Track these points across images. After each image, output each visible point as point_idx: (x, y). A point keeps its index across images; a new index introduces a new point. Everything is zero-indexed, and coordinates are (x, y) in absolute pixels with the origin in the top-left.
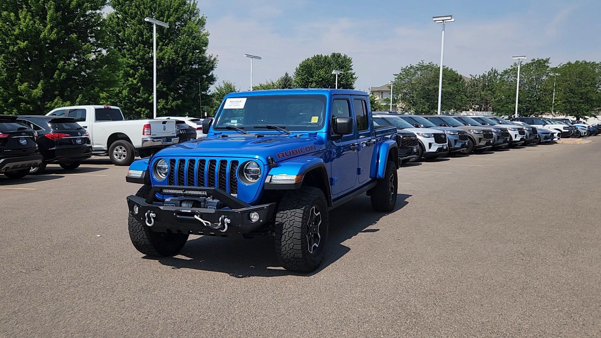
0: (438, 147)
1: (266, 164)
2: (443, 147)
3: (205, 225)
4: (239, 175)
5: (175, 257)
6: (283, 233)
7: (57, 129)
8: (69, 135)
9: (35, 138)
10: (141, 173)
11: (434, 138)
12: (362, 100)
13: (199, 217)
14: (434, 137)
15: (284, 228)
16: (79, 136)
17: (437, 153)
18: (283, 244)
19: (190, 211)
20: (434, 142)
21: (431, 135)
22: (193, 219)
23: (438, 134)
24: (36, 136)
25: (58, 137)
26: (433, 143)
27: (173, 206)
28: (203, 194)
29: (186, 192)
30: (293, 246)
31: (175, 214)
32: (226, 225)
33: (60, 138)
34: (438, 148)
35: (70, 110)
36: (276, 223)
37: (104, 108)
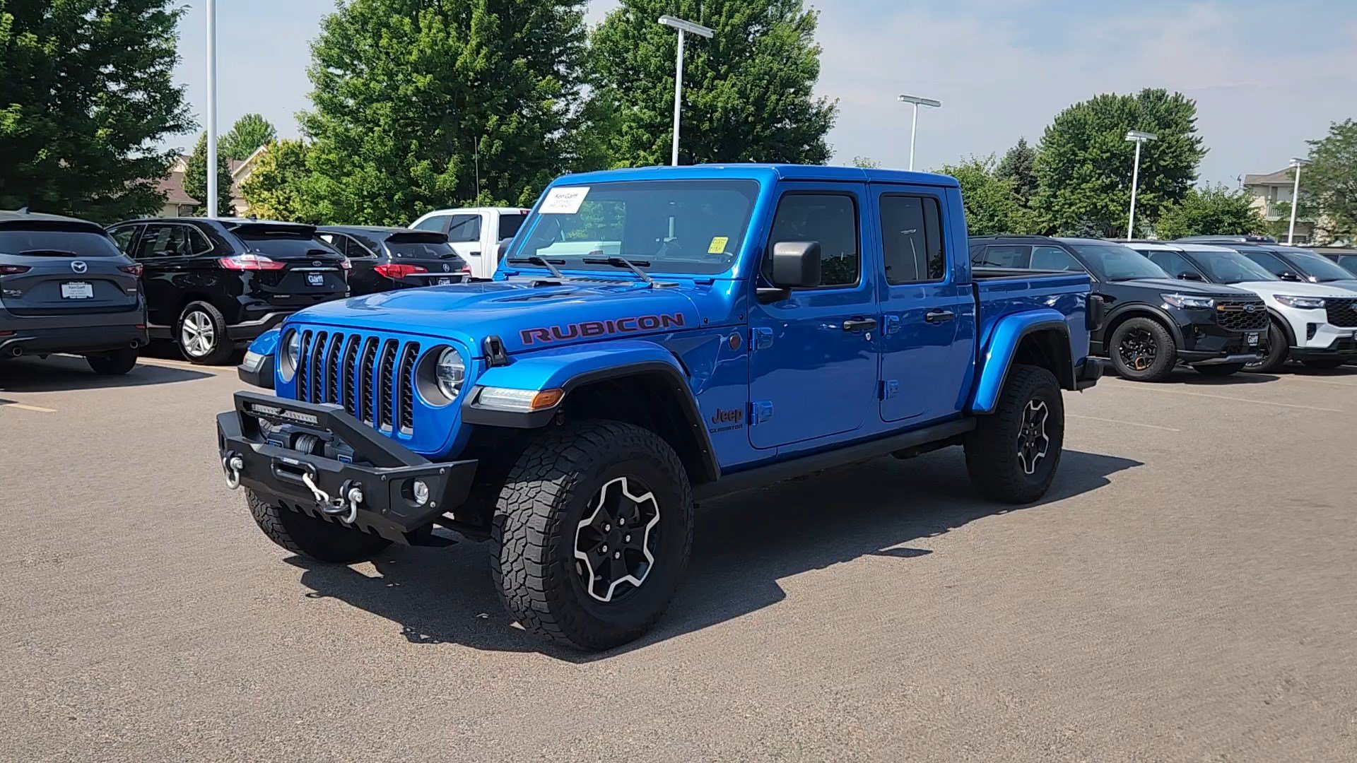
0: (1335, 336)
1: (477, 356)
2: (1353, 336)
3: (319, 498)
4: (419, 380)
5: (350, 566)
6: (505, 541)
7: (399, 255)
8: (422, 269)
9: (346, 272)
10: (258, 360)
11: (1324, 311)
12: (922, 198)
13: (312, 480)
14: (1326, 307)
15: (507, 529)
16: (444, 272)
17: (1334, 351)
18: (505, 568)
19: (296, 462)
20: (1325, 320)
21: (1318, 302)
22: (300, 482)
23: (1341, 300)
24: (348, 269)
25: (400, 273)
26: (1321, 324)
27: (280, 445)
29: (287, 414)
30: (525, 578)
31: (272, 467)
32: (354, 508)
33: (403, 276)
34: (1337, 339)
35: (454, 216)
36: (497, 513)
37: (519, 213)
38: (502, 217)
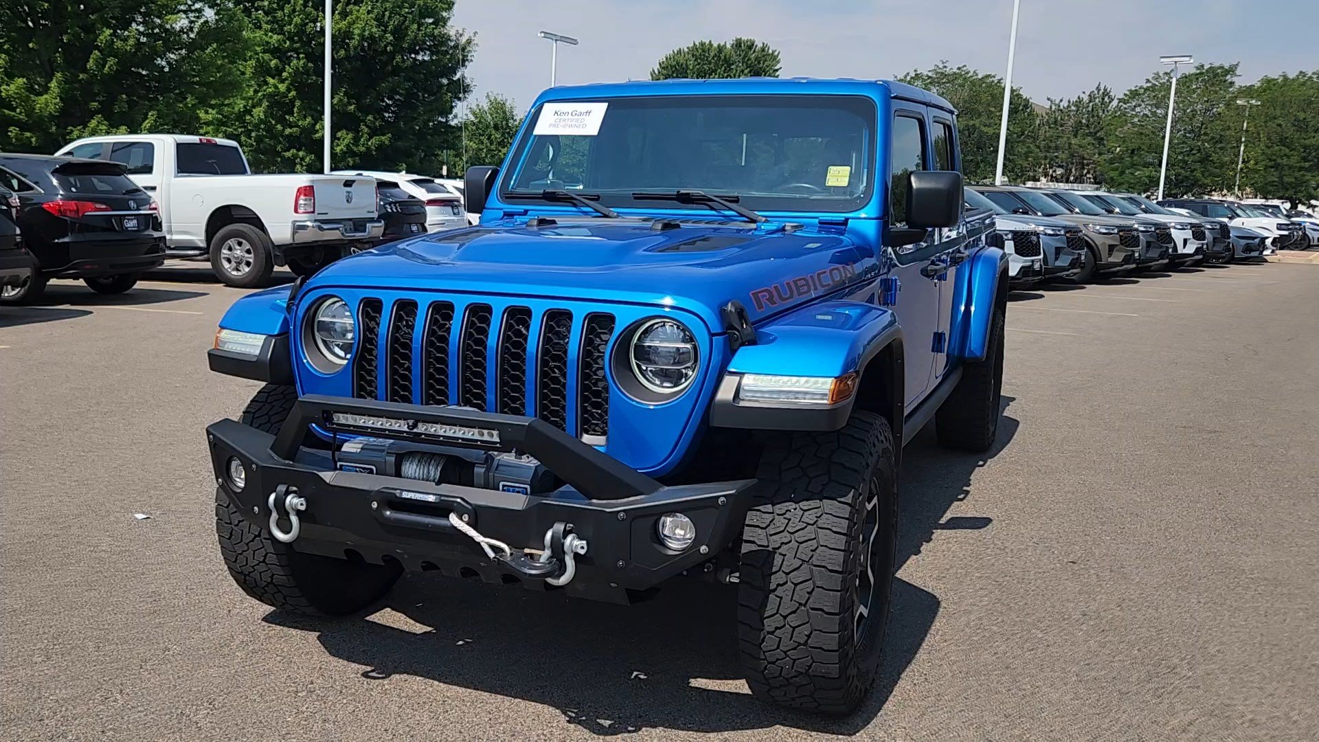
0: (1021, 265)
1: (719, 331)
2: (1033, 265)
3: (491, 554)
4: (616, 367)
5: (368, 618)
6: (772, 586)
7: (73, 189)
8: (104, 207)
9: (14, 211)
10: (261, 343)
11: (1012, 242)
12: (944, 125)
13: (468, 523)
14: (1014, 239)
15: (774, 570)
16: (130, 210)
17: (1020, 279)
18: (769, 624)
19: (431, 498)
20: (1013, 252)
21: (1007, 235)
22: (445, 527)
23: (1023, 233)
24: (16, 207)
25: (77, 211)
26: (1011, 254)
27: (371, 472)
28: (486, 438)
29: (421, 428)
30: (809, 636)
31: (375, 505)
32: (570, 562)
33: (80, 215)
34: (1022, 268)
35: (114, 143)
36: (745, 548)
37: (198, 142)
38: (179, 146)
